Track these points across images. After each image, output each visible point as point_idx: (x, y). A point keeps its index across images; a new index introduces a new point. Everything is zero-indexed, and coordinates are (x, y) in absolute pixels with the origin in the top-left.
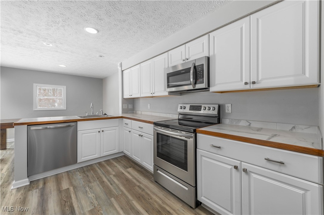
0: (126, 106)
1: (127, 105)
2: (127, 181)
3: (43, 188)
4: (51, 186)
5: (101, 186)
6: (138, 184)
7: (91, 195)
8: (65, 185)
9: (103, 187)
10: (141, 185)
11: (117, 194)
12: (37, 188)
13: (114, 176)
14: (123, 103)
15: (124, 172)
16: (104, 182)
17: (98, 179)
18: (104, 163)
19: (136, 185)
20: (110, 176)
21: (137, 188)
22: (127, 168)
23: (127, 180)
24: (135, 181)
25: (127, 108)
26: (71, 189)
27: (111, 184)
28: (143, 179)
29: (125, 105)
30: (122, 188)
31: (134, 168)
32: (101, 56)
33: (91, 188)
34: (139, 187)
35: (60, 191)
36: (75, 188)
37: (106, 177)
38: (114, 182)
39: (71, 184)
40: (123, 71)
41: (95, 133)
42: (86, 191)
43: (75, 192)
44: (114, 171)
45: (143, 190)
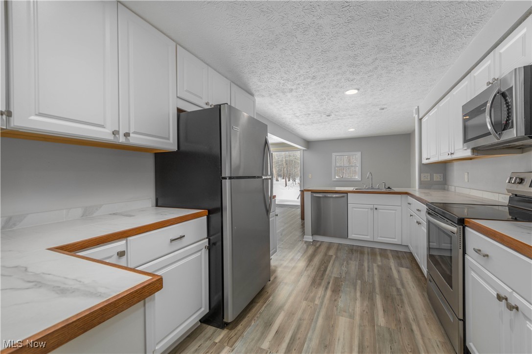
0: (427, 177)
1: (429, 174)
2: (388, 277)
3: (318, 248)
4: (323, 249)
5: (357, 267)
6: (399, 286)
7: (344, 268)
8: (331, 253)
9: (358, 269)
10: (402, 291)
11: (367, 280)
12: (315, 246)
13: (378, 266)
14: (420, 172)
15: (393, 268)
16: (363, 265)
17: (360, 260)
18: (378, 250)
19: (395, 286)
20: (374, 264)
21: (394, 289)
22: (402, 266)
23: (390, 277)
24: (398, 282)
25: (429, 180)
26: (334, 257)
27: (368, 271)
28: (412, 287)
29: (426, 174)
30: (377, 280)
31: (412, 271)
32: (383, 109)
33: (348, 264)
34: (398, 290)
35: (326, 254)
36: (337, 257)
37: (368, 262)
38: (373, 271)
39: (336, 254)
40: (421, 119)
41: (367, 210)
42: (343, 264)
43: (335, 260)
44: (382, 262)
45: (401, 295)
